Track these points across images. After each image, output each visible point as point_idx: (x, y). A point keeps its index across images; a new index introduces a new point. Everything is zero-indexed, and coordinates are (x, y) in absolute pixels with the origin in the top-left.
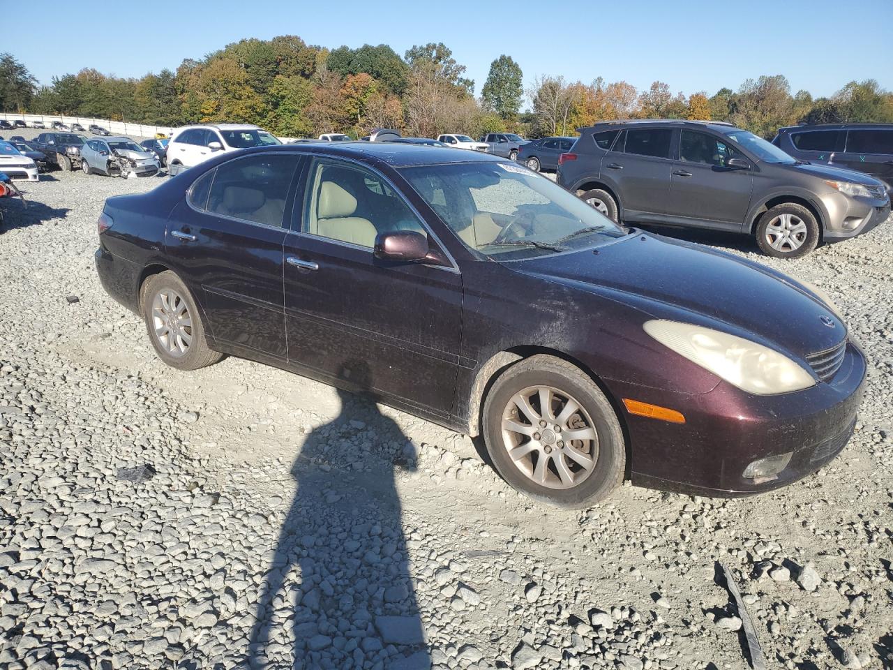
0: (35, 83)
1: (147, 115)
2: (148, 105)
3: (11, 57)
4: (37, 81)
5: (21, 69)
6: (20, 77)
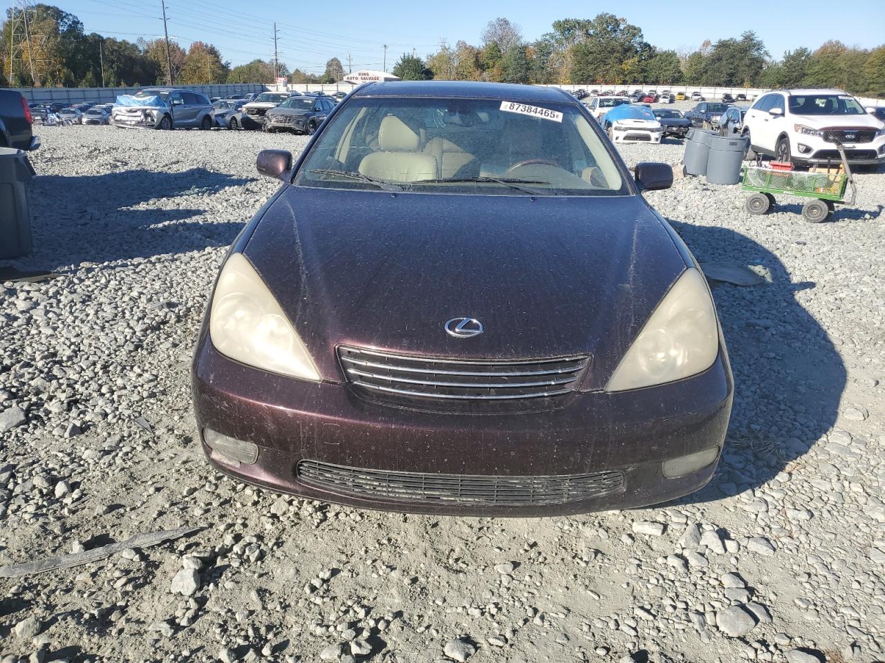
0: (767, 58)
1: (872, 86)
2: (876, 75)
3: (753, 35)
4: (770, 56)
5: (758, 46)
6: (756, 53)
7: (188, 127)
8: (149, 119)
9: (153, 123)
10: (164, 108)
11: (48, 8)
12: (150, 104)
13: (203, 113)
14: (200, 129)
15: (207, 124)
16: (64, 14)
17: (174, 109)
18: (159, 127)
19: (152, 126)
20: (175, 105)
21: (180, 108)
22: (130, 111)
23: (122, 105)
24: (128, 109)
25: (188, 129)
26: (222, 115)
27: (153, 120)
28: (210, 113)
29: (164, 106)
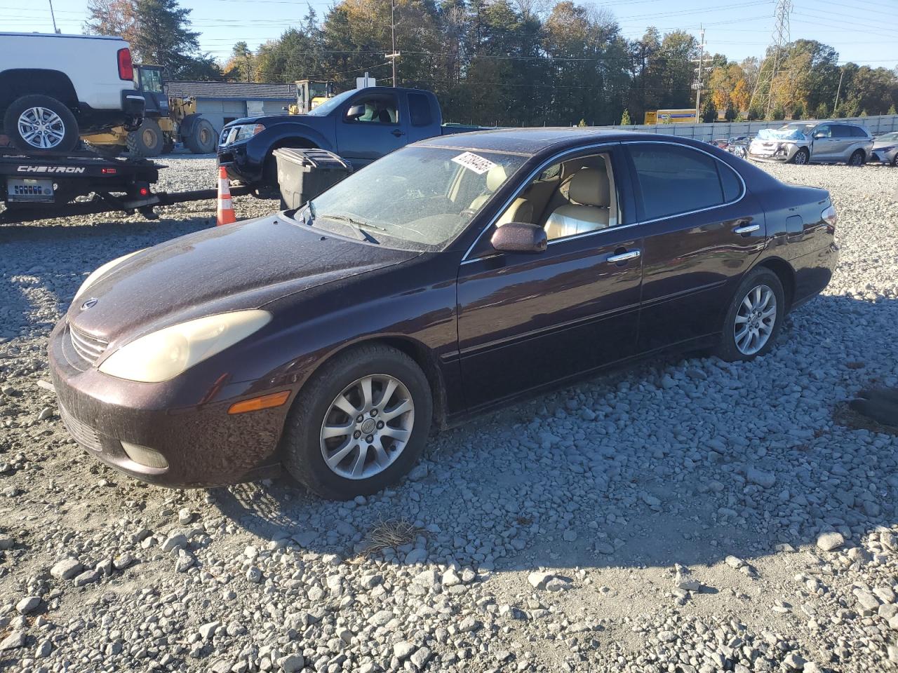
7: (832, 162)
8: (783, 153)
9: (785, 157)
10: (801, 142)
11: (807, 43)
12: (788, 138)
13: (855, 147)
14: (846, 165)
15: (859, 158)
16: (821, 47)
17: (816, 142)
18: (793, 161)
19: (783, 161)
20: (817, 138)
21: (826, 141)
22: (766, 145)
23: (760, 138)
24: (765, 142)
25: (830, 164)
26: (886, 150)
27: (786, 154)
28: (865, 147)
29: (803, 139)
